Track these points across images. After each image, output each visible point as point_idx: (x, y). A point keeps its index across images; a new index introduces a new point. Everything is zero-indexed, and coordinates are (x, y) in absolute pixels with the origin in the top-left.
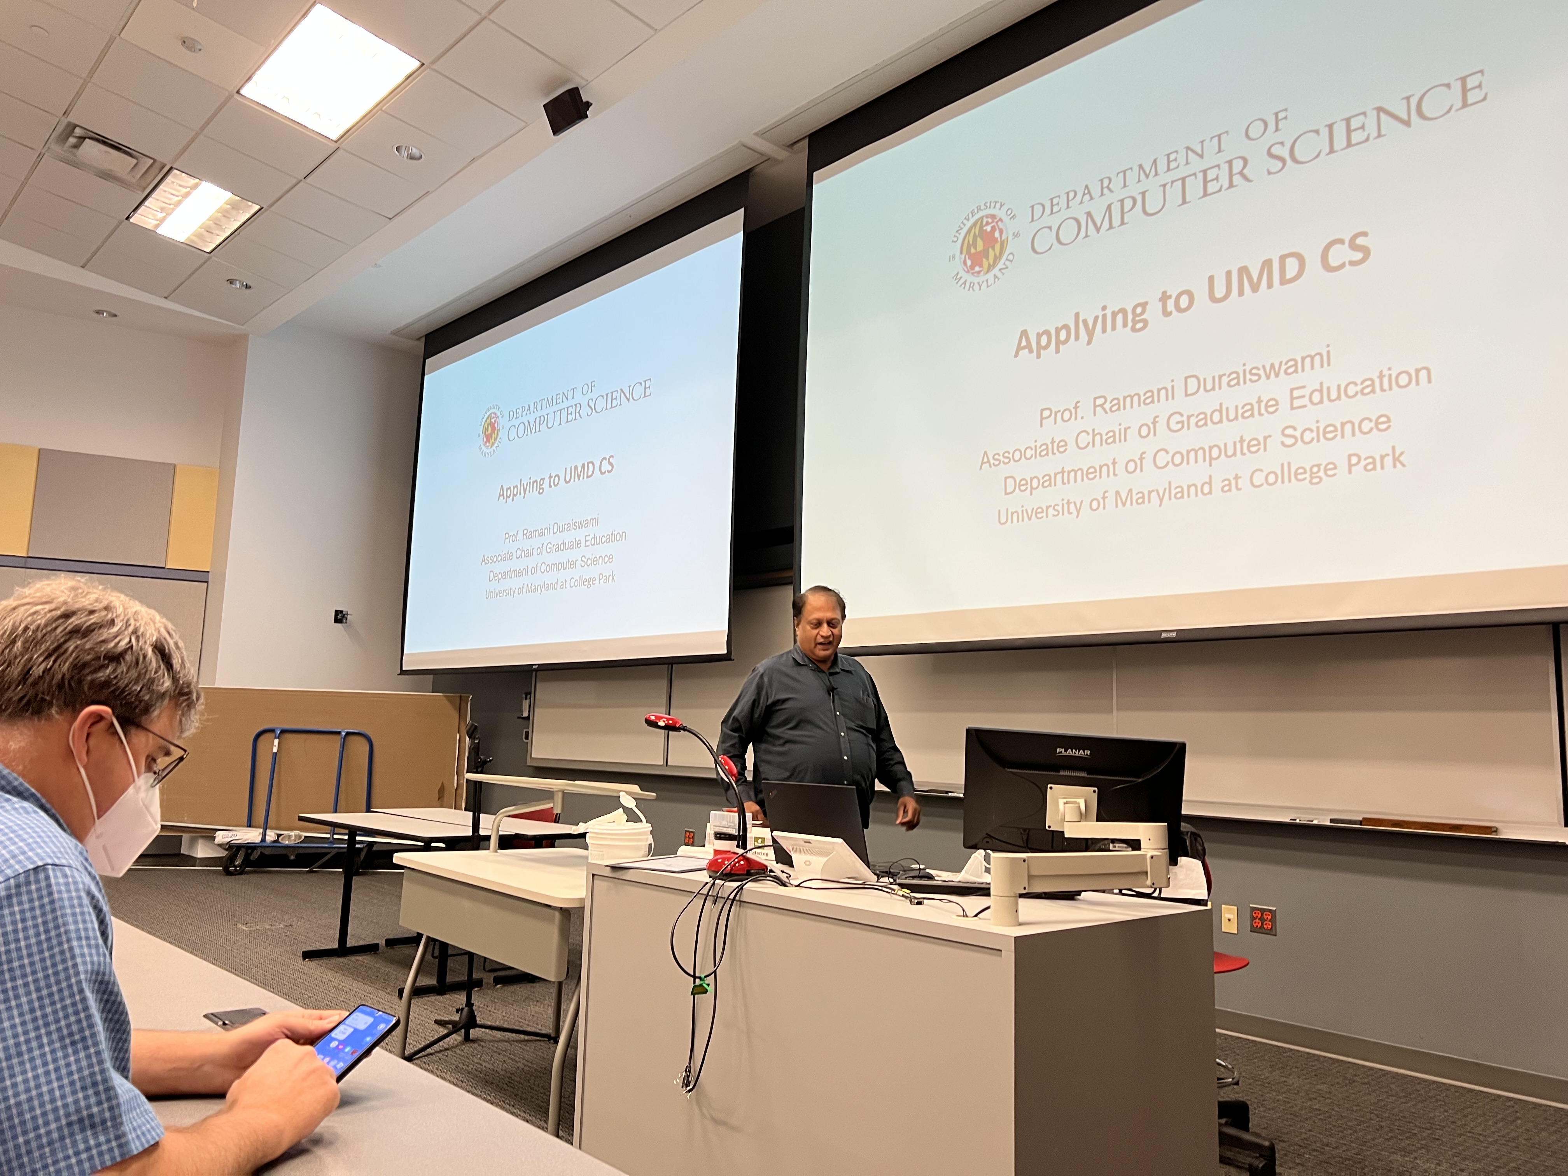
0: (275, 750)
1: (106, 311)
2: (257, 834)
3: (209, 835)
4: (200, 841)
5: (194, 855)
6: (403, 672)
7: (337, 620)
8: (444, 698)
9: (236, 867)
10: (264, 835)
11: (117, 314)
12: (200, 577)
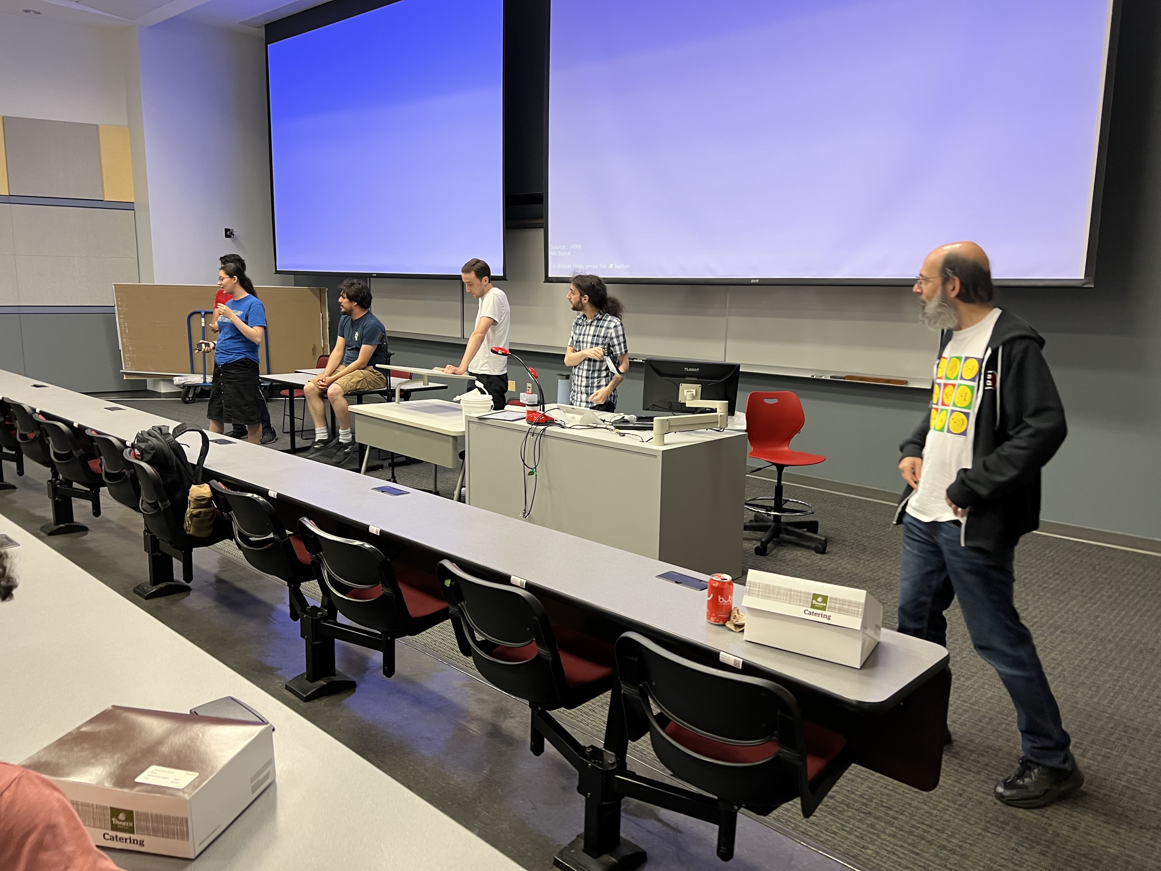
0: (203, 325)
1: (32, 11)
2: (200, 378)
3: (169, 380)
4: (161, 382)
5: (159, 391)
6: (277, 272)
7: (227, 236)
8: (308, 290)
9: (189, 398)
10: (205, 378)
11: (40, 12)
12: (129, 206)
